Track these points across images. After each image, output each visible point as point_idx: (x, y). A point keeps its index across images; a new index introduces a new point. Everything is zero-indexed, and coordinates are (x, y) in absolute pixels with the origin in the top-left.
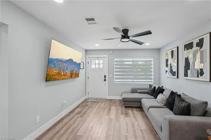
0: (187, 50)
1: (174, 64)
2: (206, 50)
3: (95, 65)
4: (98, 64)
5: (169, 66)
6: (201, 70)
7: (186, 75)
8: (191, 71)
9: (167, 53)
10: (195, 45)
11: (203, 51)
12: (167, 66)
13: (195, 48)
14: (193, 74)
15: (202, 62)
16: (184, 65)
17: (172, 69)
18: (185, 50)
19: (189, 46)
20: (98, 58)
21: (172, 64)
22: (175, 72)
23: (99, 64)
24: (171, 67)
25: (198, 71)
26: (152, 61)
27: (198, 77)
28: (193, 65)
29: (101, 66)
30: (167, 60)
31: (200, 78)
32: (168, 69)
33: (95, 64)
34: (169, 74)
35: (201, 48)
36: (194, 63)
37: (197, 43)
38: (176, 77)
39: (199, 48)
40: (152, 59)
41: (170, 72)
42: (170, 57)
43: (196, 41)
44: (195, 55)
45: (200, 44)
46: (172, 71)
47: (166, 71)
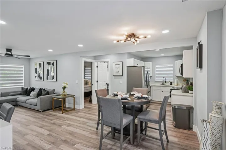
1: (41, 72)
5: (38, 73)
6: (54, 76)
7: (47, 79)
8: (50, 77)
9: (37, 64)
10: (51, 64)
11: (54, 68)
12: (36, 72)
13: (51, 65)
15: (54, 72)
18: (47, 65)
19: (49, 64)
22: (42, 77)
24: (39, 74)
25: (52, 77)
26: (22, 68)
28: (50, 74)
30: (36, 69)
31: (53, 80)
32: (37, 75)
34: (37, 79)
35: (53, 66)
38: (42, 80)
40: (23, 67)
41: (39, 77)
42: (38, 67)
43: (52, 62)
44: (51, 69)
45: (53, 64)
46: (39, 76)
47: (36, 77)
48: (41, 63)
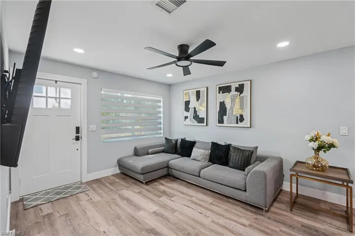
0: (222, 93)
1: (201, 108)
2: (247, 96)
3: (45, 99)
4: (56, 98)
5: (192, 111)
6: (241, 116)
7: (221, 121)
8: (228, 118)
9: (188, 92)
10: (233, 89)
11: (243, 97)
12: (187, 109)
13: (233, 92)
14: (231, 121)
15: (242, 107)
16: (218, 110)
17: (196, 114)
18: (219, 93)
19: (225, 89)
20: (56, 82)
21: (196, 108)
22: (204, 118)
23: (60, 98)
24: (195, 112)
25: (237, 117)
26: (160, 101)
27: (237, 123)
28: (231, 111)
29: (66, 104)
30: (187, 103)
31: (240, 125)
32: (190, 114)
33: (47, 97)
34: (191, 121)
35: (241, 94)
36: (232, 108)
37: (236, 88)
38: (205, 124)
39: (239, 93)
40: (161, 99)
41: (194, 118)
42: (193, 99)
43: (234, 86)
44: (233, 100)
45: (240, 89)
46: (196, 117)
47: (186, 118)
48: (201, 90)
